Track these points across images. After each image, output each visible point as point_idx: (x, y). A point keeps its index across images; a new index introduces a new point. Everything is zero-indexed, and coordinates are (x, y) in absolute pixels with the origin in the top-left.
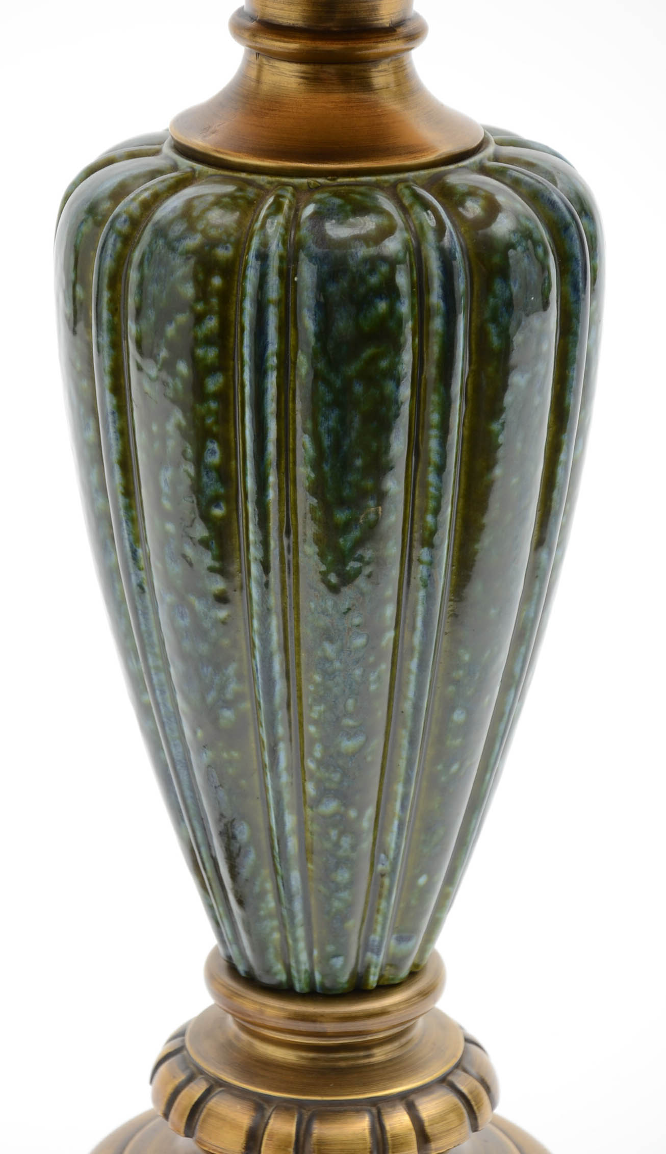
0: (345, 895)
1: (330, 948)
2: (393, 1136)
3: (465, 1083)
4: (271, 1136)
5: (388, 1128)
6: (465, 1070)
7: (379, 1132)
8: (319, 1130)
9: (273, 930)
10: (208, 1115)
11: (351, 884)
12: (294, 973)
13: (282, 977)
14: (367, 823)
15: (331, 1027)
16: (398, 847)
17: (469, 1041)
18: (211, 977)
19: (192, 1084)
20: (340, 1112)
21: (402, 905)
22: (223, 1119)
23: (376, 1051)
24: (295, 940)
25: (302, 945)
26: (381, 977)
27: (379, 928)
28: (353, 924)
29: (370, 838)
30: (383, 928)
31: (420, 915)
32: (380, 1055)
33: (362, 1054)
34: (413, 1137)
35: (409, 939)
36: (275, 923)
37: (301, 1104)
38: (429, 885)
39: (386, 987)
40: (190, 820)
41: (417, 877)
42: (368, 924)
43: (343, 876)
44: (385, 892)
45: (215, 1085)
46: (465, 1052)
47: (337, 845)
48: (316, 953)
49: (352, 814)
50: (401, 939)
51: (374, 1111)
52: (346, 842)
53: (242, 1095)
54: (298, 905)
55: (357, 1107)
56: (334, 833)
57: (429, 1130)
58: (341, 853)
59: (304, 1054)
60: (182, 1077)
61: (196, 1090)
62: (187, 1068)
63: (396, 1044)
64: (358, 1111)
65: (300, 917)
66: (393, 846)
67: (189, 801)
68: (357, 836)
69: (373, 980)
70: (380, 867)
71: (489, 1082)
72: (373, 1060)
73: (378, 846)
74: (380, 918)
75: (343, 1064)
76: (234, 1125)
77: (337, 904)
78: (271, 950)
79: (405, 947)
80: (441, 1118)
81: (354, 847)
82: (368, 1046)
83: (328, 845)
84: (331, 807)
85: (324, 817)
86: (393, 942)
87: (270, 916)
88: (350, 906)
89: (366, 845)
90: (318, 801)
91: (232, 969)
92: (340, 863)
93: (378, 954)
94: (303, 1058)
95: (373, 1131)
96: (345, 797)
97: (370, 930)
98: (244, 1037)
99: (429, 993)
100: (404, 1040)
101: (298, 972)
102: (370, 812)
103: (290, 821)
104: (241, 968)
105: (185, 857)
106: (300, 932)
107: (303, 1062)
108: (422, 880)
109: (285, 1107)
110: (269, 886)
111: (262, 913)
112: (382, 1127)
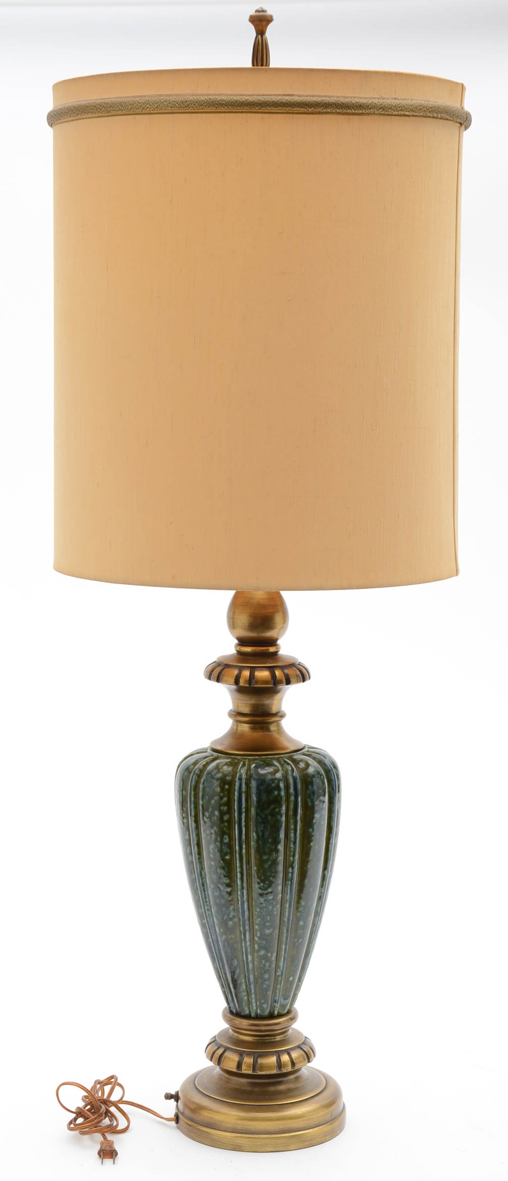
0: (267, 983)
1: (263, 1001)
2: (283, 1062)
3: (306, 1048)
4: (245, 1063)
5: (282, 1059)
6: (305, 1044)
7: (279, 1061)
8: (260, 1061)
9: (244, 995)
10: (225, 1057)
11: (269, 978)
12: (251, 1010)
13: (247, 1012)
14: (274, 958)
15: (263, 1028)
16: (283, 966)
17: (306, 1037)
18: (224, 1016)
19: (219, 1049)
20: (266, 1055)
21: (285, 987)
22: (228, 1058)
23: (277, 1037)
24: (252, 999)
25: (254, 1000)
26: (278, 1012)
27: (278, 995)
28: (270, 993)
29: (275, 963)
30: (279, 995)
31: (290, 991)
32: (278, 1038)
33: (273, 1038)
34: (290, 1062)
35: (287, 999)
36: (245, 993)
37: (254, 1053)
38: (294, 980)
39: (280, 1016)
40: (218, 961)
41: (290, 977)
42: (274, 992)
43: (266, 976)
44: (280, 982)
45: (226, 1049)
46: (305, 1040)
47: (265, 965)
48: (258, 1003)
49: (269, 955)
50: (285, 999)
51: (277, 1055)
52: (267, 964)
53: (235, 1051)
54: (252, 987)
55: (272, 1054)
56: (263, 962)
57: (295, 1061)
58: (266, 968)
59: (255, 1038)
60: (216, 1048)
61: (220, 1051)
62: (217, 1045)
63: (283, 1035)
64: (272, 1055)
65: (253, 991)
66: (282, 966)
67: (218, 954)
68: (270, 962)
69: (276, 1012)
70: (278, 974)
71: (313, 1049)
72: (277, 1040)
73: (277, 967)
74: (278, 991)
75: (267, 1041)
76: (233, 1061)
77: (265, 986)
78: (244, 1003)
79: (286, 1002)
80: (298, 1058)
81: (270, 966)
82: (275, 1035)
83: (262, 966)
84: (262, 952)
85: (260, 956)
86: (282, 1000)
87: (243, 991)
88: (269, 986)
89: (274, 966)
90: (258, 951)
91: (231, 1012)
92: (266, 971)
93: (278, 1003)
94: (253, 1039)
95: (277, 1060)
96: (267, 949)
97: (275, 996)
98: (236, 1034)
99: (293, 1019)
100: (286, 1034)
101: (253, 1010)
102: (275, 954)
103: (250, 958)
104: (234, 1011)
105: (216, 975)
106: (253, 996)
107: (255, 1041)
108: (291, 979)
109: (249, 1054)
110: (243, 981)
111: (241, 990)
112: (280, 1059)
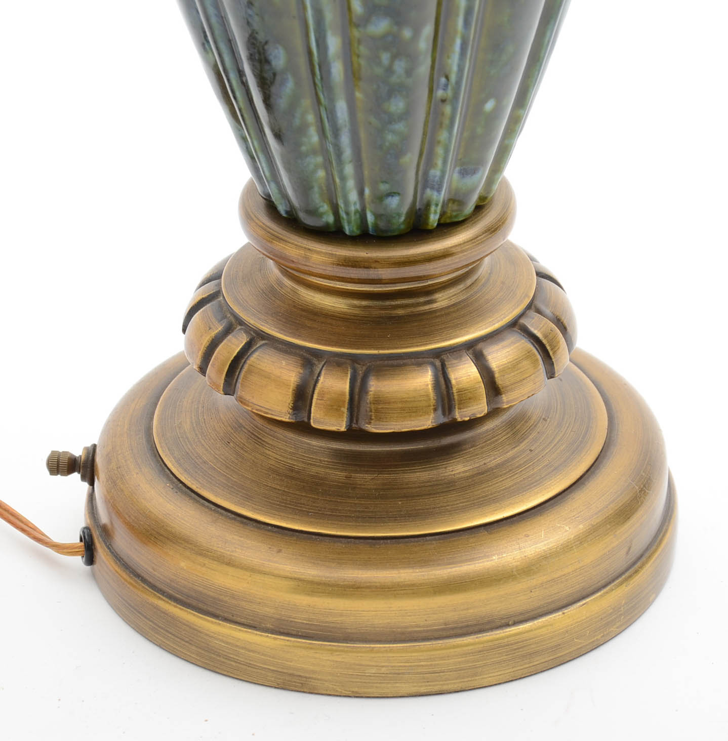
0: (400, 127)
1: (384, 187)
2: (459, 391)
3: (538, 326)
4: (322, 395)
5: (453, 382)
6: (538, 311)
7: (444, 387)
8: (376, 386)
9: (317, 167)
10: (250, 372)
11: (406, 115)
12: (343, 214)
13: (330, 219)
14: (424, 44)
15: (385, 273)
16: (461, 69)
17: (542, 275)
18: (248, 217)
19: (230, 337)
20: (399, 366)
21: (466, 134)
22: (267, 376)
23: (437, 296)
24: (343, 179)
25: (351, 184)
26: (443, 214)
27: (439, 162)
28: (410, 159)
29: (428, 62)
30: (445, 162)
31: (486, 145)
32: (442, 300)
33: (422, 300)
34: (482, 391)
35: (474, 172)
36: (320, 159)
37: (354, 359)
38: (498, 110)
39: (448, 226)
40: (215, 42)
41: (485, 101)
42: (427, 157)
43: (397, 105)
44: (446, 122)
45: (257, 338)
46: (539, 288)
47: (390, 70)
48: (367, 192)
49: (407, 33)
50: (464, 173)
51: (438, 363)
52: (400, 66)
53: (288, 349)
54: (345, 140)
55: (417, 360)
56: (385, 57)
57: (500, 381)
58: (394, 79)
59: (356, 302)
60: (219, 328)
61: (235, 343)
62: (225, 317)
63: (461, 287)
64: (419, 365)
65: (348, 153)
66: (455, 68)
68: (412, 59)
69: (433, 219)
70: (440, 93)
71: (565, 322)
72: (435, 306)
73: (438, 69)
74: (440, 151)
75: (400, 312)
76: (279, 383)
77: (390, 137)
78: (316, 189)
79: (469, 181)
80: (514, 366)
81: (409, 72)
82: (428, 292)
83: (379, 71)
84: (381, 26)
85: (373, 38)
86: (456, 176)
87: (314, 152)
88: (405, 139)
89: (424, 69)
90: (366, 20)
91: (271, 207)
92: (394, 91)
93: (439, 190)
94: (355, 306)
95: (436, 385)
96: (397, 16)
97: (430, 164)
98: (288, 282)
99: (498, 228)
100: (469, 282)
101: (347, 214)
102: (428, 30)
103: (334, 43)
104: (282, 208)
105: (211, 82)
106: (349, 169)
107: (357, 311)
108: (489, 106)
109: (337, 362)
110: (311, 118)
111: (304, 148)
112: (447, 381)
